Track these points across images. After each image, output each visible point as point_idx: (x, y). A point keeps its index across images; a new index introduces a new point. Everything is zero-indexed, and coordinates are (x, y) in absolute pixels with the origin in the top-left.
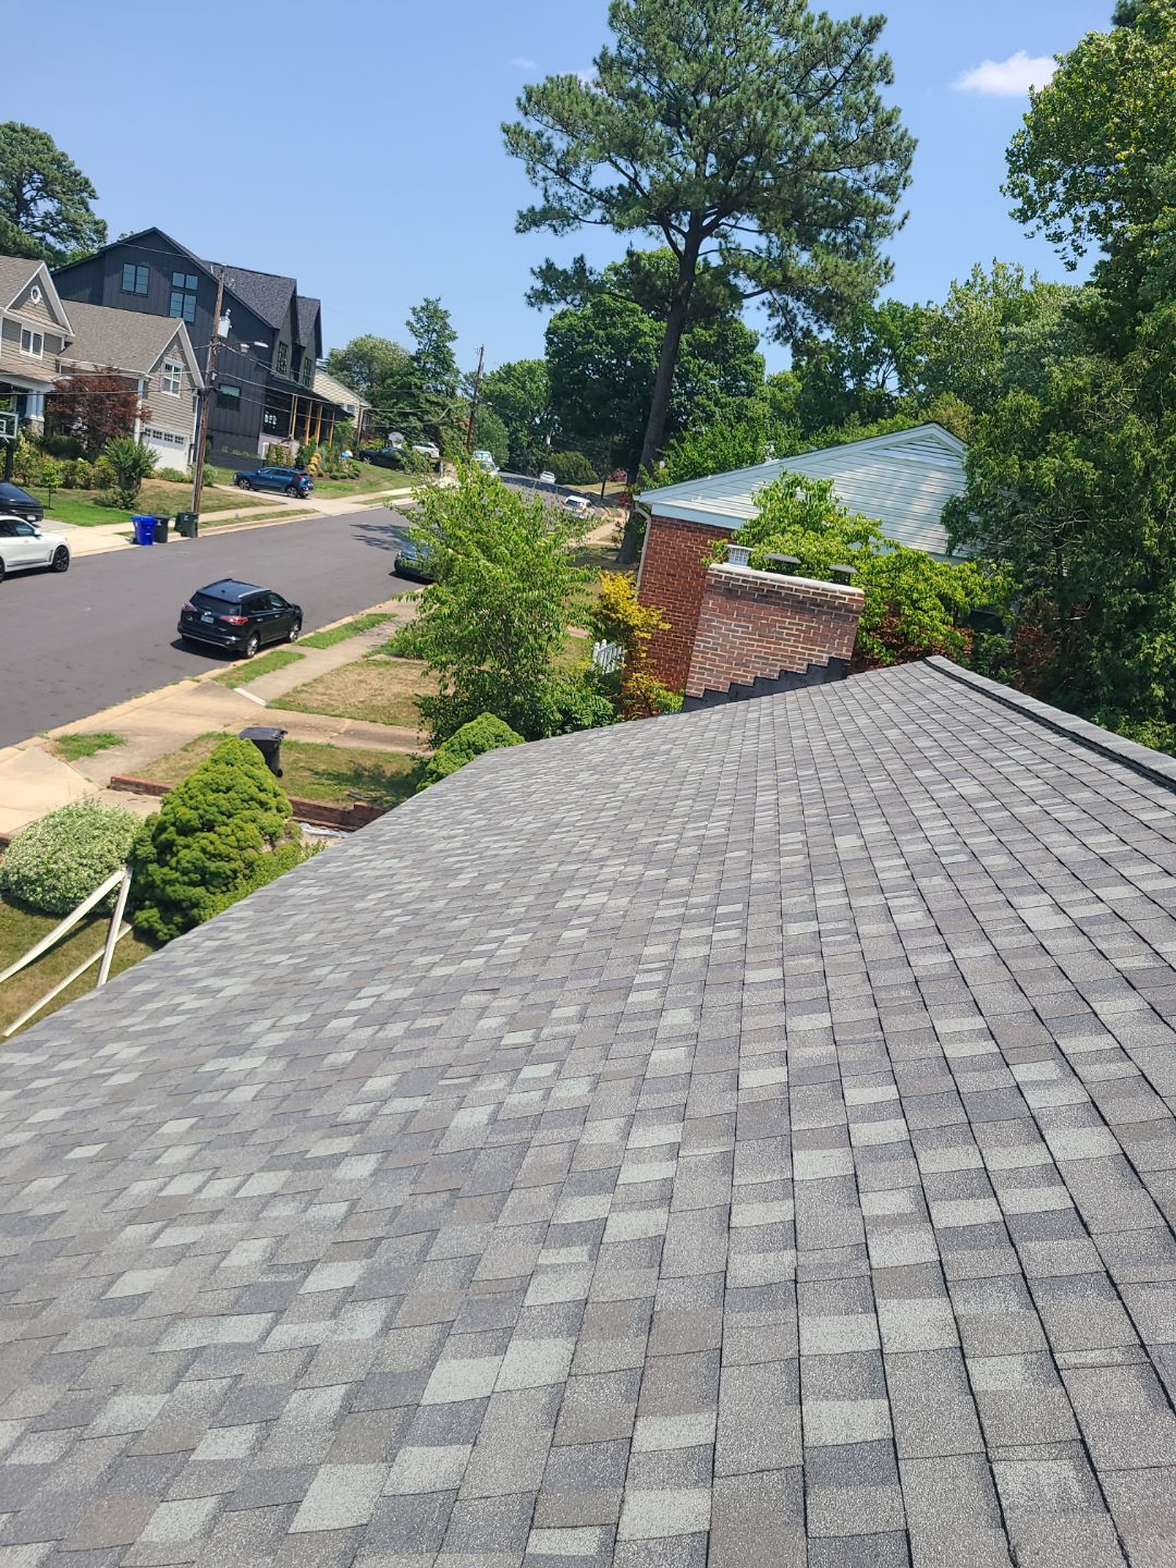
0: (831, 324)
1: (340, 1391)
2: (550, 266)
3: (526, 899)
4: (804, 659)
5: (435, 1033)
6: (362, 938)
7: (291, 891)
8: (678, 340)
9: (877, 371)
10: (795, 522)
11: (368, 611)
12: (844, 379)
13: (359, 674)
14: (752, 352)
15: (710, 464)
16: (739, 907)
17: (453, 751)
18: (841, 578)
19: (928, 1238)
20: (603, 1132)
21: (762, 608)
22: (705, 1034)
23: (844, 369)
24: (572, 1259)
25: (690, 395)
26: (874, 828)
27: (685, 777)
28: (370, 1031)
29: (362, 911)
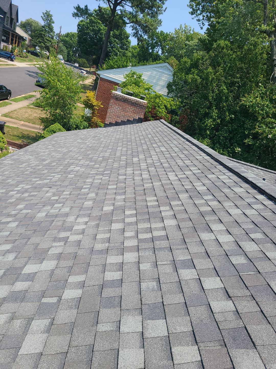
0: (147, 34)
1: (4, 270)
2: (79, 7)
3: (61, 167)
4: (133, 117)
5: (35, 196)
6: (20, 174)
7: (4, 162)
8: (110, 33)
9: (157, 48)
10: (133, 83)
11: (29, 94)
12: (149, 49)
13: (26, 110)
14: (128, 39)
15: (116, 66)
16: (109, 172)
17: (48, 132)
18: (142, 98)
19: (136, 241)
20: (71, 219)
21: (124, 104)
22: (98, 199)
23: (149, 47)
24: (60, 245)
25: (112, 48)
26: (142, 156)
27: (102, 142)
28: (20, 195)
29: (21, 167)
